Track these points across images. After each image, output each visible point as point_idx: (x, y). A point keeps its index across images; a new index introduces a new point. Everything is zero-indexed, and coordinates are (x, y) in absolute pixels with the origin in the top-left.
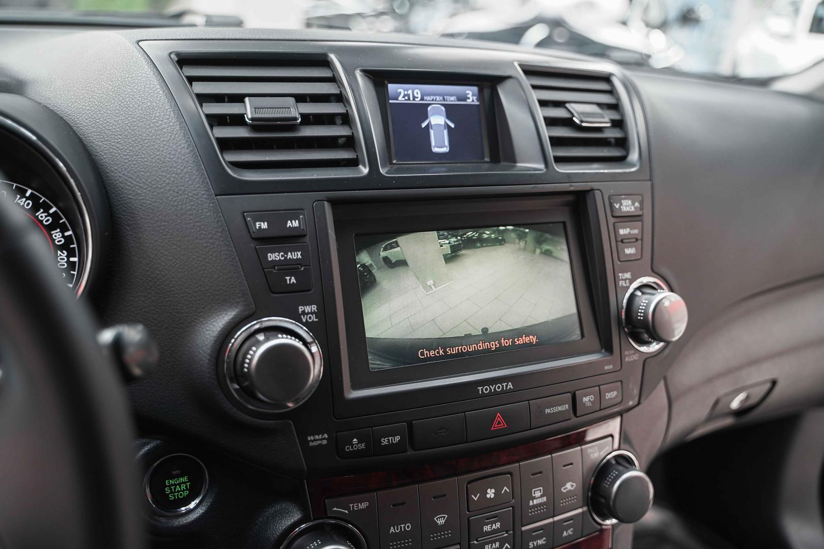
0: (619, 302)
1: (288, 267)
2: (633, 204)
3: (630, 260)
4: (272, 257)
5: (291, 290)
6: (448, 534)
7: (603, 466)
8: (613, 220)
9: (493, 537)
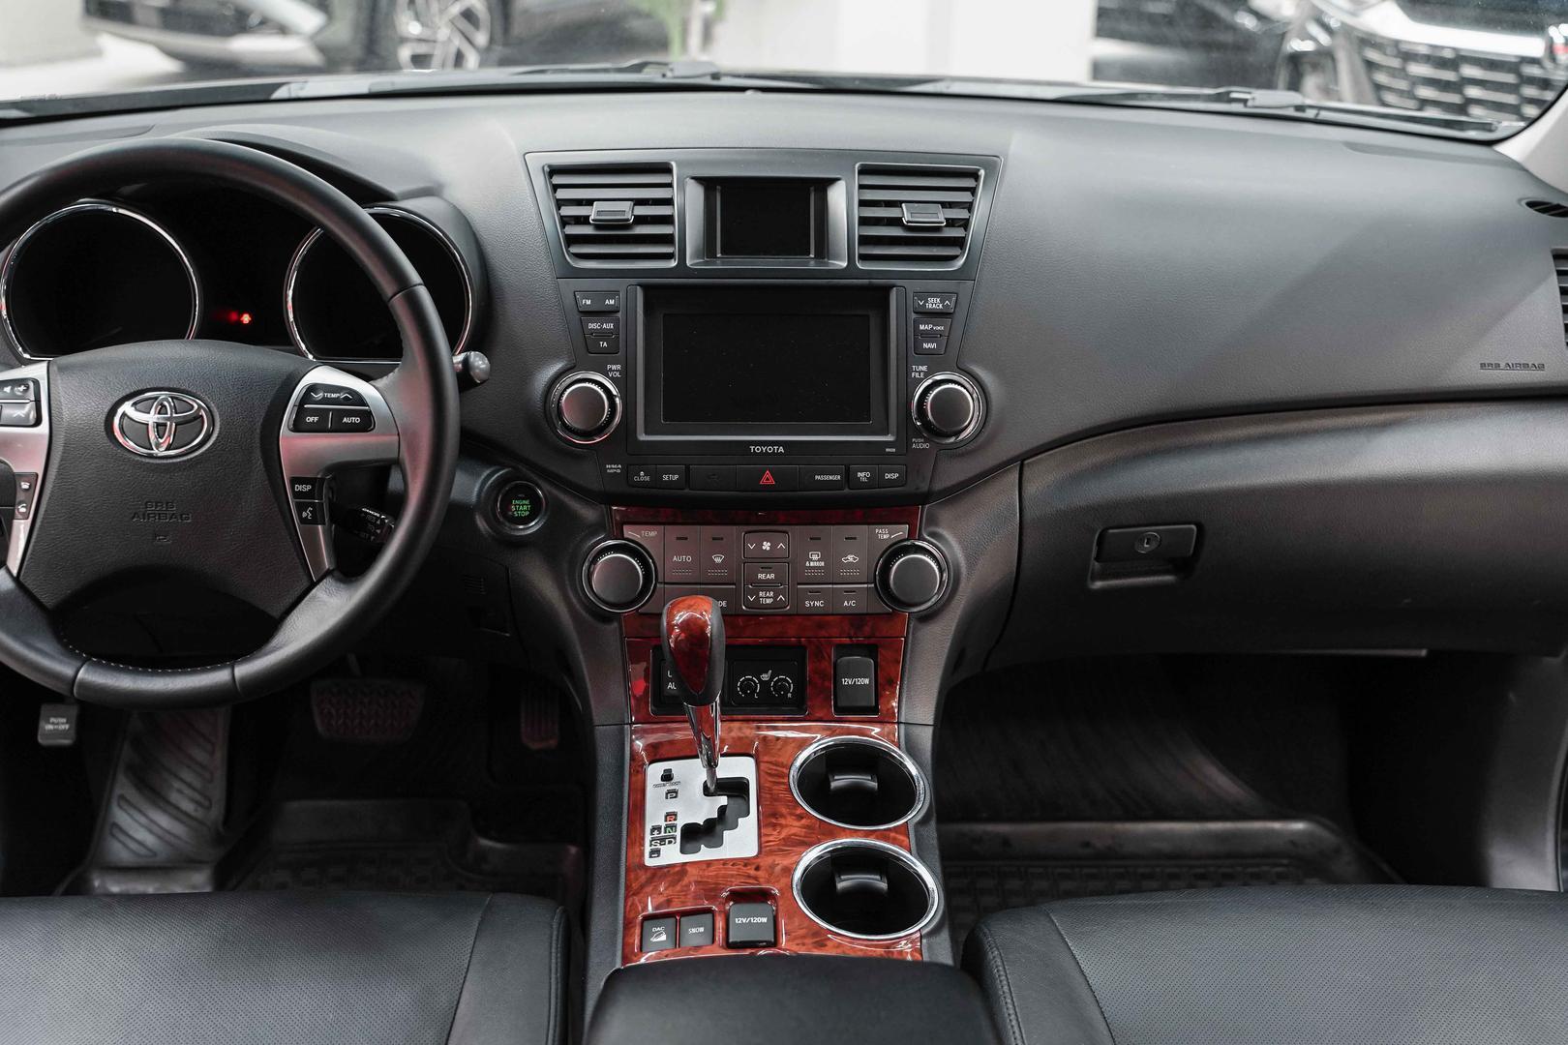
0: (909, 394)
1: (603, 335)
2: (942, 302)
3: (930, 353)
4: (591, 326)
5: (604, 351)
6: (725, 573)
7: (896, 550)
8: (914, 316)
9: (766, 585)
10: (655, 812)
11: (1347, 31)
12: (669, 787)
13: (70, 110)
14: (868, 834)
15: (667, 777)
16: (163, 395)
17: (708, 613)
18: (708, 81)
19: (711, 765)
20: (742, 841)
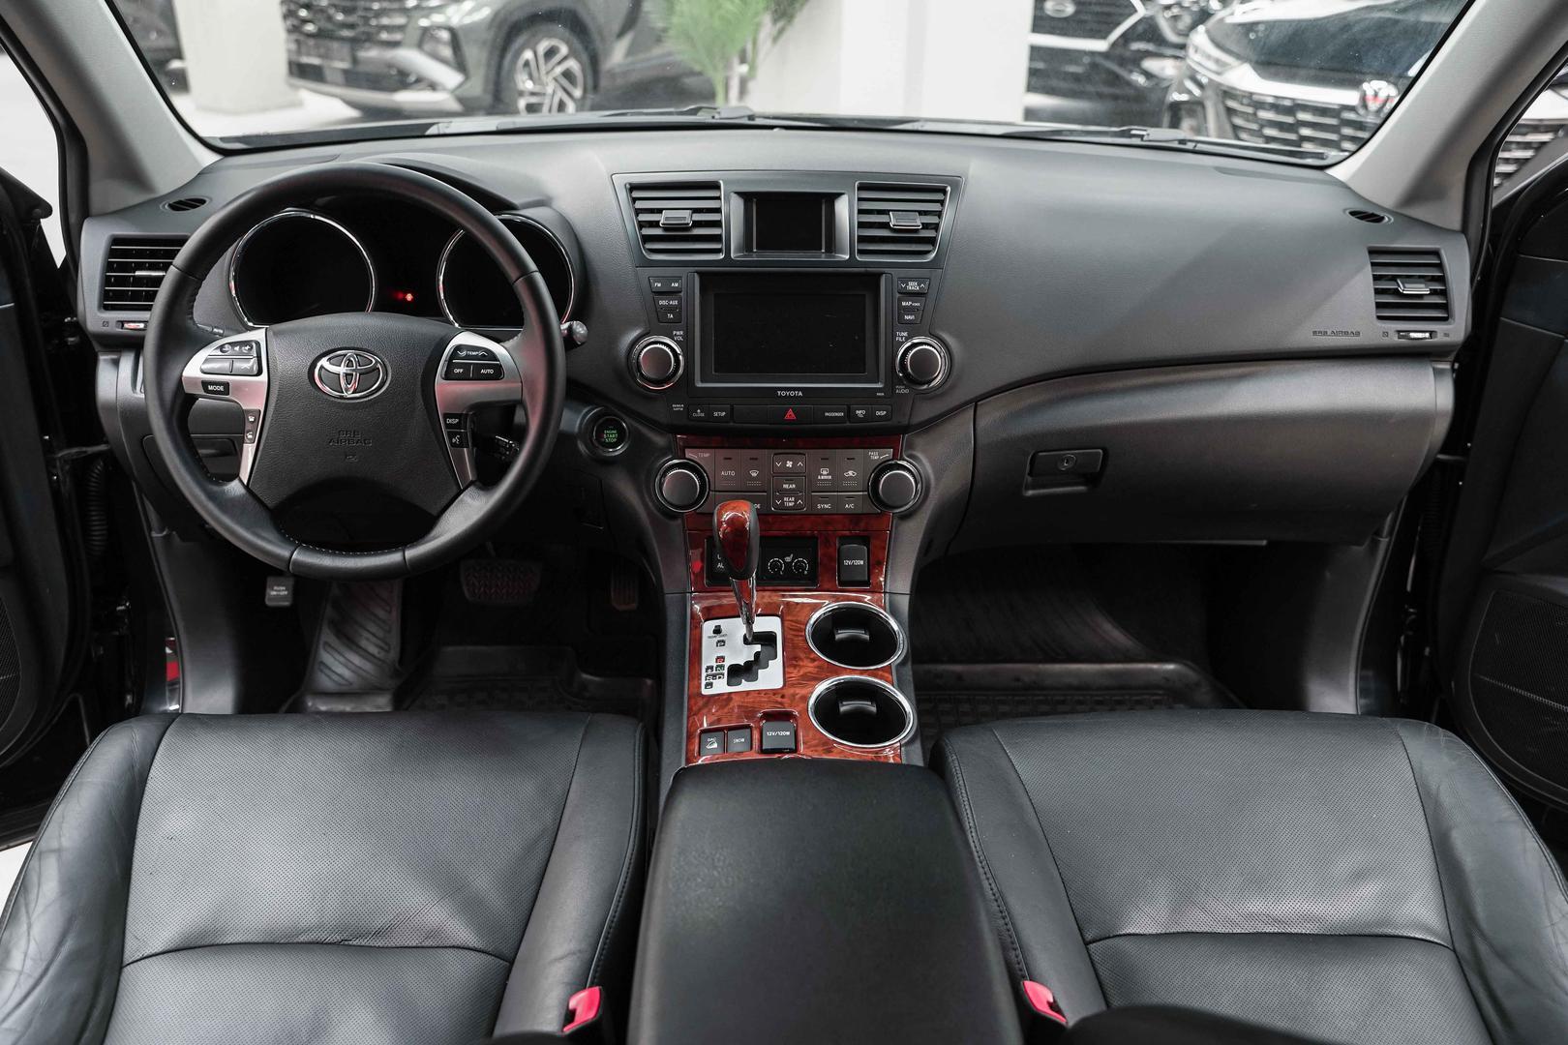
0: (894, 353)
1: (670, 309)
2: (919, 285)
3: (910, 322)
4: (661, 303)
5: (670, 322)
6: (758, 483)
7: (884, 467)
8: (898, 295)
9: (789, 493)
10: (709, 657)
11: (1216, 86)
12: (718, 638)
13: (279, 143)
14: (862, 673)
15: (717, 631)
16: (350, 353)
17: (746, 513)
18: (746, 121)
19: (749, 622)
20: (771, 677)
